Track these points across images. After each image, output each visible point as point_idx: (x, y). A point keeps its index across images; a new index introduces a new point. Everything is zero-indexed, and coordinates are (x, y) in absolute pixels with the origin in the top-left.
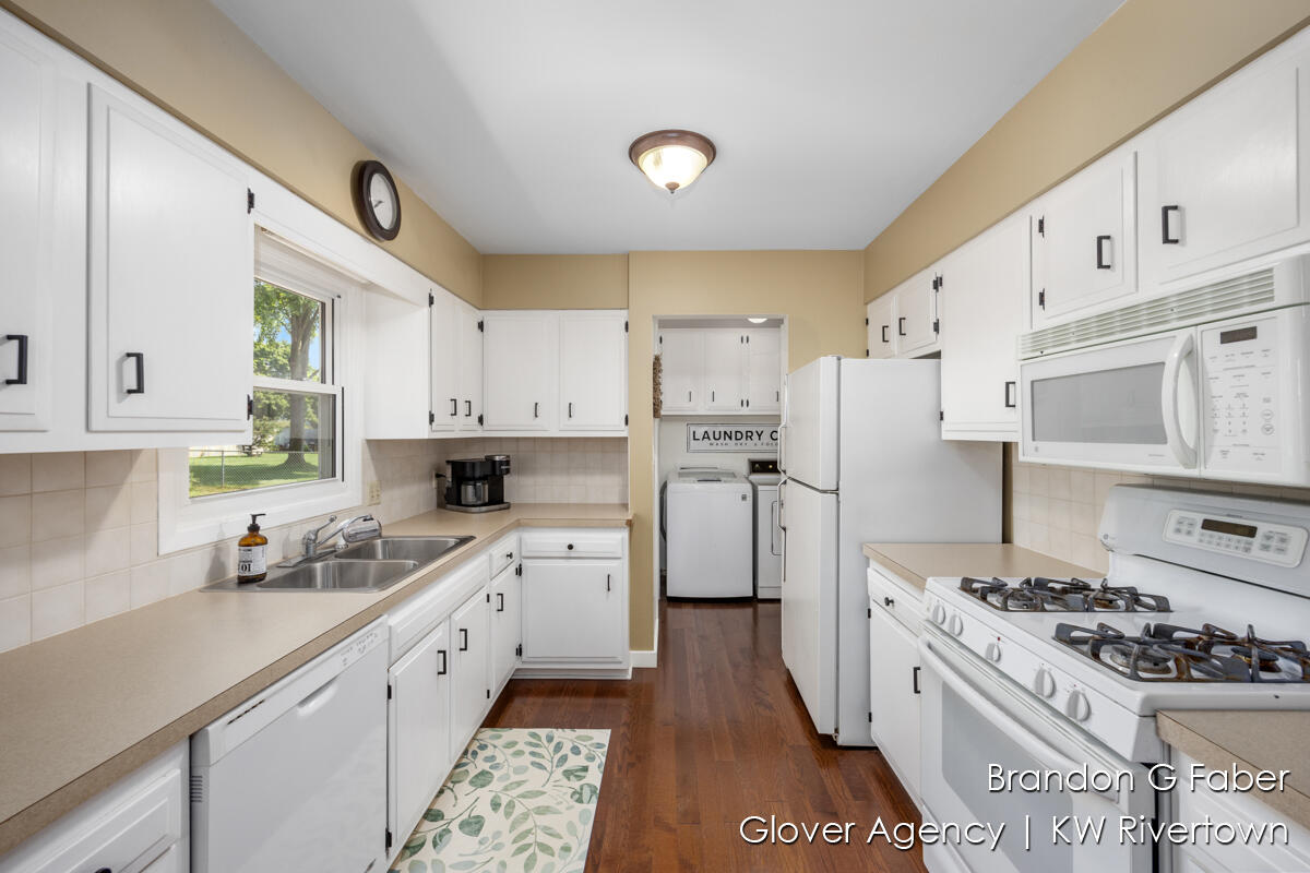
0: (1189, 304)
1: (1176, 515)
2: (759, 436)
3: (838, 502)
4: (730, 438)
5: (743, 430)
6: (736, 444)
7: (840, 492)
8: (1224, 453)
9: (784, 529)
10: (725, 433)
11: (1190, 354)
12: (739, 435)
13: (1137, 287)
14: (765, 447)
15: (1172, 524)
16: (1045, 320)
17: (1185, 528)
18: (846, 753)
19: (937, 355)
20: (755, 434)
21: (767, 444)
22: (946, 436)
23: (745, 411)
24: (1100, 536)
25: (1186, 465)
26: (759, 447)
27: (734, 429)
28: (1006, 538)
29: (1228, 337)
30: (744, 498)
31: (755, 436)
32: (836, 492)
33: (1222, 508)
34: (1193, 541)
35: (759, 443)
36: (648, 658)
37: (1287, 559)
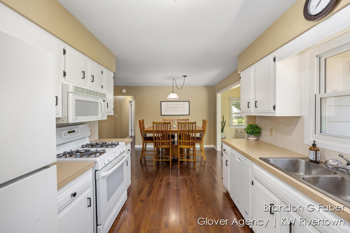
0: (100, 94)
17: (65, 135)
33: (68, 129)
34: (68, 137)
37: (80, 134)
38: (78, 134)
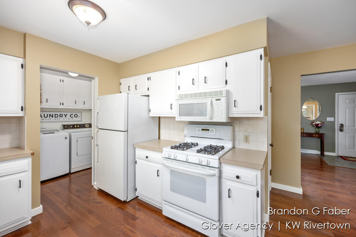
0: (211, 94)
1: (197, 129)
2: (66, 116)
3: (128, 134)
4: (52, 117)
5: (59, 114)
6: (55, 119)
7: (128, 131)
8: (216, 118)
9: (98, 145)
10: (50, 115)
11: (211, 102)
12: (56, 116)
13: (198, 89)
14: (68, 120)
15: (197, 130)
16: (179, 92)
17: (199, 131)
18: (129, 203)
19: (148, 96)
20: (64, 115)
21: (69, 119)
22: (151, 115)
23: (62, 107)
24: (184, 134)
25: (210, 120)
26: (65, 120)
27: (54, 114)
28: (159, 138)
29: (217, 100)
30: (66, 138)
31: (64, 116)
32: (127, 131)
33: (204, 127)
34: (200, 133)
35: (65, 118)
36: (39, 210)
37: (214, 133)
38: (212, 133)
